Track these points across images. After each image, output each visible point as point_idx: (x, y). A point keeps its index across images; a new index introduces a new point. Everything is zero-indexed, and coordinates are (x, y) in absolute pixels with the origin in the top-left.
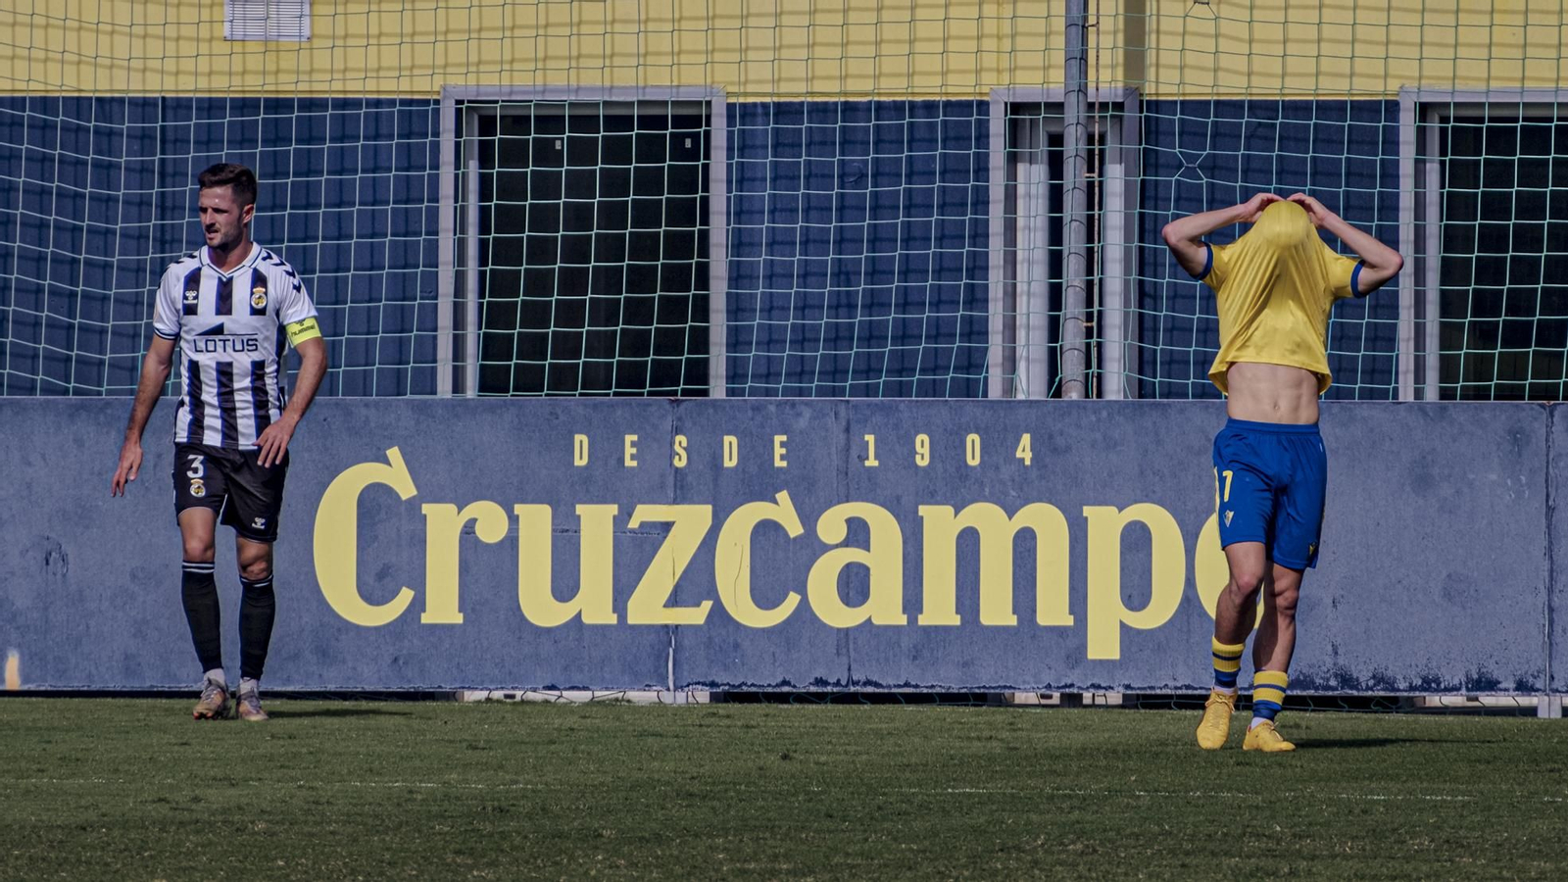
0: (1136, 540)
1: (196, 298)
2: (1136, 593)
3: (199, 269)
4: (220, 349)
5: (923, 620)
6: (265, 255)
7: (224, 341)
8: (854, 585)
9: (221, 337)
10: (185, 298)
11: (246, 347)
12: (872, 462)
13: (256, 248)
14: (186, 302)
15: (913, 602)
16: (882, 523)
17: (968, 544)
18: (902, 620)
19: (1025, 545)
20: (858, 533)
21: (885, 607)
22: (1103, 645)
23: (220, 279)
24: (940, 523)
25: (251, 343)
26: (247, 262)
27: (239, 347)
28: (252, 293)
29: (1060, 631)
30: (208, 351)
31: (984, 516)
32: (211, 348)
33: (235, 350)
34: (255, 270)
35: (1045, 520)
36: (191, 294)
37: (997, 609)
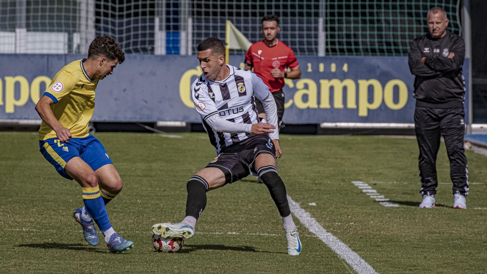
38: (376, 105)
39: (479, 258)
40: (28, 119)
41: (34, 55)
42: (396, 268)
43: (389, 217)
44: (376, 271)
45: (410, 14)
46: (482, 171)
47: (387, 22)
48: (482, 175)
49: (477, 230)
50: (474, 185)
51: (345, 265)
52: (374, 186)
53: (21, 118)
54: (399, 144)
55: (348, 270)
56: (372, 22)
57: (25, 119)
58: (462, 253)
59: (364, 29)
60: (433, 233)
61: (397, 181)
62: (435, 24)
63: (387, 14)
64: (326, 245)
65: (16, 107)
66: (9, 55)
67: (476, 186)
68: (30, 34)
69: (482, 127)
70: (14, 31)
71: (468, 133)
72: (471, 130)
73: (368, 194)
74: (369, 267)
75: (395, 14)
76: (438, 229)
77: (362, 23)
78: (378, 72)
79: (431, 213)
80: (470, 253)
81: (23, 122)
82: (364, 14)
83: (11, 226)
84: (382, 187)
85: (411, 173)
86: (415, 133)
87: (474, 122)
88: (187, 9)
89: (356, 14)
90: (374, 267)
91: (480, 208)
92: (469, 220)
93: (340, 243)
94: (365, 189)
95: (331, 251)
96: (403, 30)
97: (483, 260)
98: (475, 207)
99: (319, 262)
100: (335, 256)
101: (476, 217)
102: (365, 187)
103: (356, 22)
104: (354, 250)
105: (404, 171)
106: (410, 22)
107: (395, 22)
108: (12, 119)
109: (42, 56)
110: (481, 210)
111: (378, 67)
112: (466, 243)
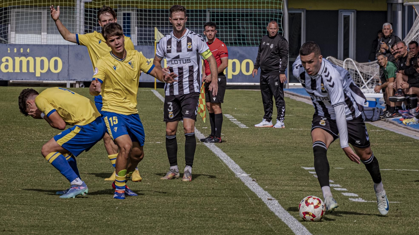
0: (42, 61)
1: (171, 47)
2: (42, 68)
3: (171, 38)
4: (179, 63)
5: (15, 71)
6: (191, 32)
7: (180, 60)
8: (7, 67)
9: (179, 59)
10: (167, 48)
11: (187, 62)
12: (9, 52)
13: (188, 30)
14: (167, 49)
15: (14, 69)
16: (10, 59)
17: (21, 62)
18: (12, 71)
19: (28, 62)
20: (7, 61)
21: (10, 70)
22: (38, 75)
23: (177, 41)
24: (17, 59)
25: (188, 60)
26: (185, 35)
27: (184, 62)
28: (187, 45)
29: (32, 73)
30: (175, 64)
31: (23, 58)
32: (176, 63)
33: (183, 63)
34: (188, 37)
35: (31, 59)
36: (169, 47)
37: (25, 70)
38: (237, 73)
39: (292, 156)
40: (48, 80)
41: (51, 45)
42: (247, 161)
43: (243, 134)
44: (236, 163)
45: (255, 24)
46: (294, 109)
47: (243, 28)
48: (294, 110)
49: (291, 141)
50: (290, 116)
51: (219, 160)
52: (235, 117)
53: (44, 80)
54: (249, 94)
55: (221, 163)
56: (235, 28)
57: (47, 80)
58: (283, 153)
59: (230, 32)
60: (267, 142)
61: (247, 114)
62: (273, 29)
63: (243, 24)
64: (209, 149)
65: (41, 73)
66: (38, 45)
67: (291, 117)
68: (49, 35)
69: (294, 85)
70: (40, 34)
71: (287, 88)
72: (288, 86)
73: (232, 121)
74: (232, 161)
75: (247, 24)
76: (270, 140)
77: (229, 29)
78: (238, 55)
79: (266, 132)
80: (287, 154)
81: (44, 82)
82: (230, 24)
83: (37, 139)
84: (240, 117)
85: (255, 110)
86: (260, 88)
87: (290, 82)
88: (134, 21)
89: (226, 24)
90: (235, 161)
91: (292, 129)
92: (287, 135)
93: (217, 148)
94: (230, 118)
95: (212, 152)
96: (251, 32)
97: (294, 157)
98: (290, 128)
99: (205, 158)
100: (214, 155)
101: (290, 134)
102: (230, 117)
103: (226, 28)
104: (224, 152)
105: (251, 109)
106: (256, 28)
107: (247, 28)
108: (39, 80)
109: (56, 46)
110: (293, 130)
111: (238, 52)
112: (285, 148)
